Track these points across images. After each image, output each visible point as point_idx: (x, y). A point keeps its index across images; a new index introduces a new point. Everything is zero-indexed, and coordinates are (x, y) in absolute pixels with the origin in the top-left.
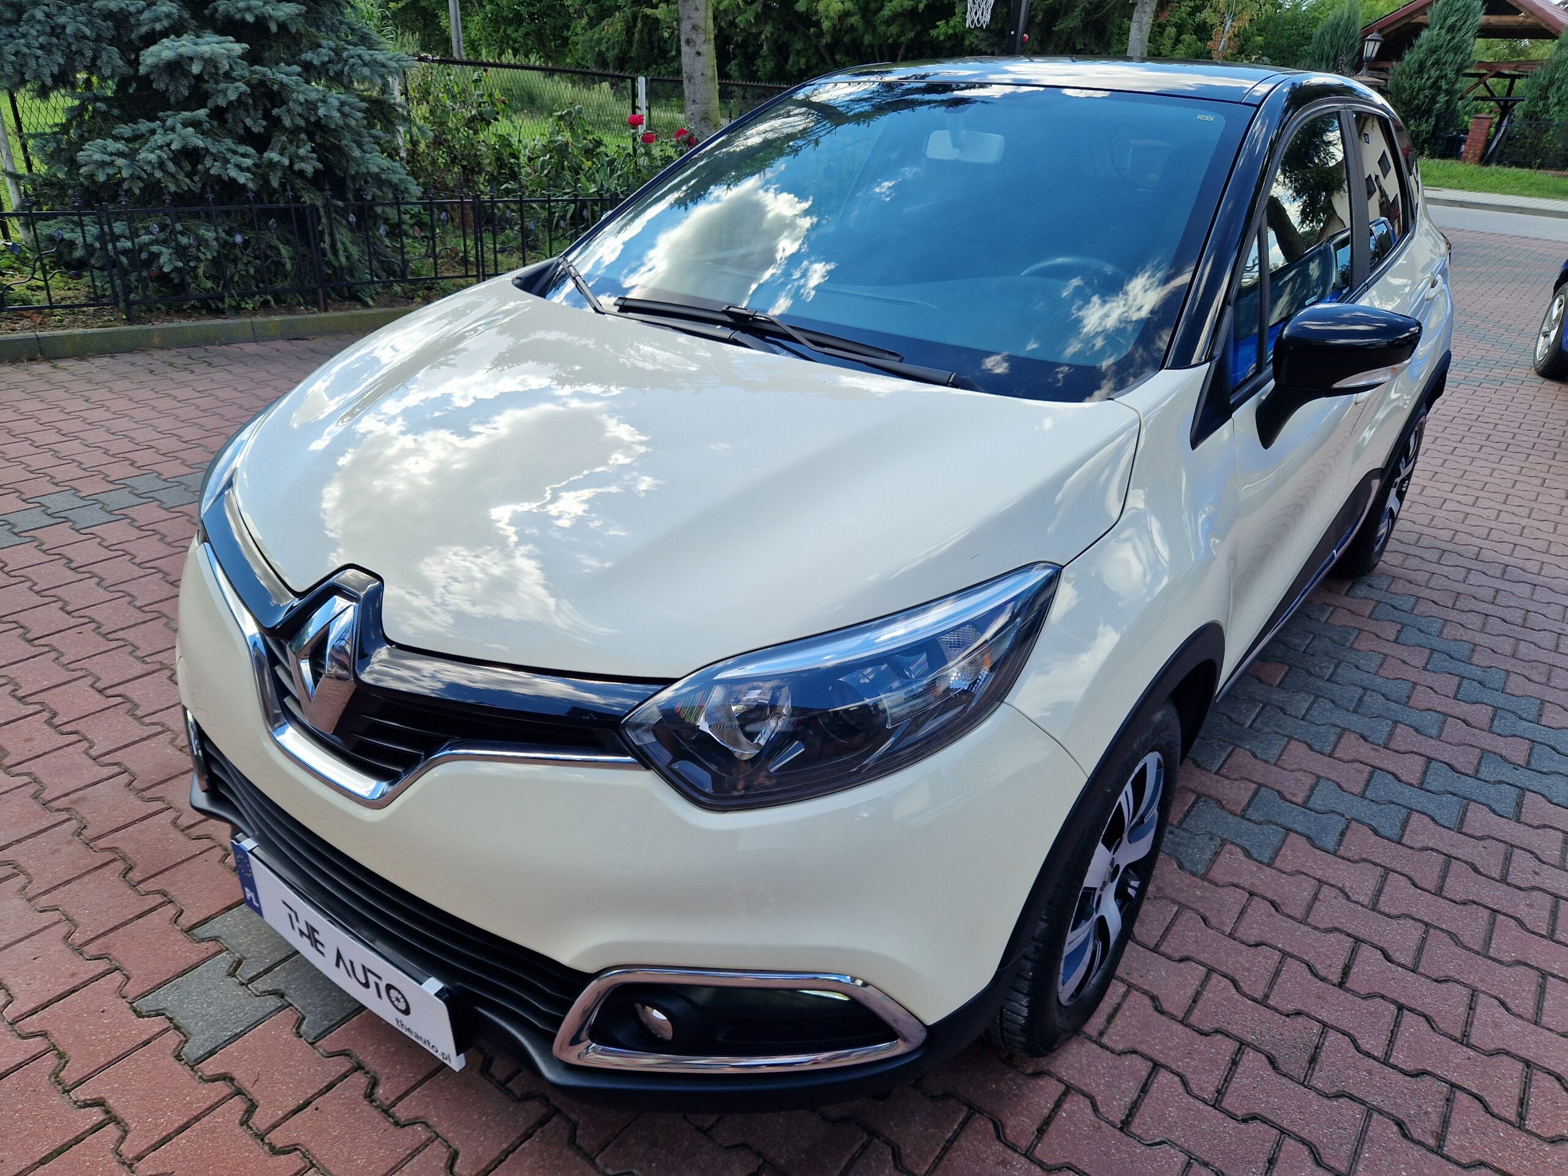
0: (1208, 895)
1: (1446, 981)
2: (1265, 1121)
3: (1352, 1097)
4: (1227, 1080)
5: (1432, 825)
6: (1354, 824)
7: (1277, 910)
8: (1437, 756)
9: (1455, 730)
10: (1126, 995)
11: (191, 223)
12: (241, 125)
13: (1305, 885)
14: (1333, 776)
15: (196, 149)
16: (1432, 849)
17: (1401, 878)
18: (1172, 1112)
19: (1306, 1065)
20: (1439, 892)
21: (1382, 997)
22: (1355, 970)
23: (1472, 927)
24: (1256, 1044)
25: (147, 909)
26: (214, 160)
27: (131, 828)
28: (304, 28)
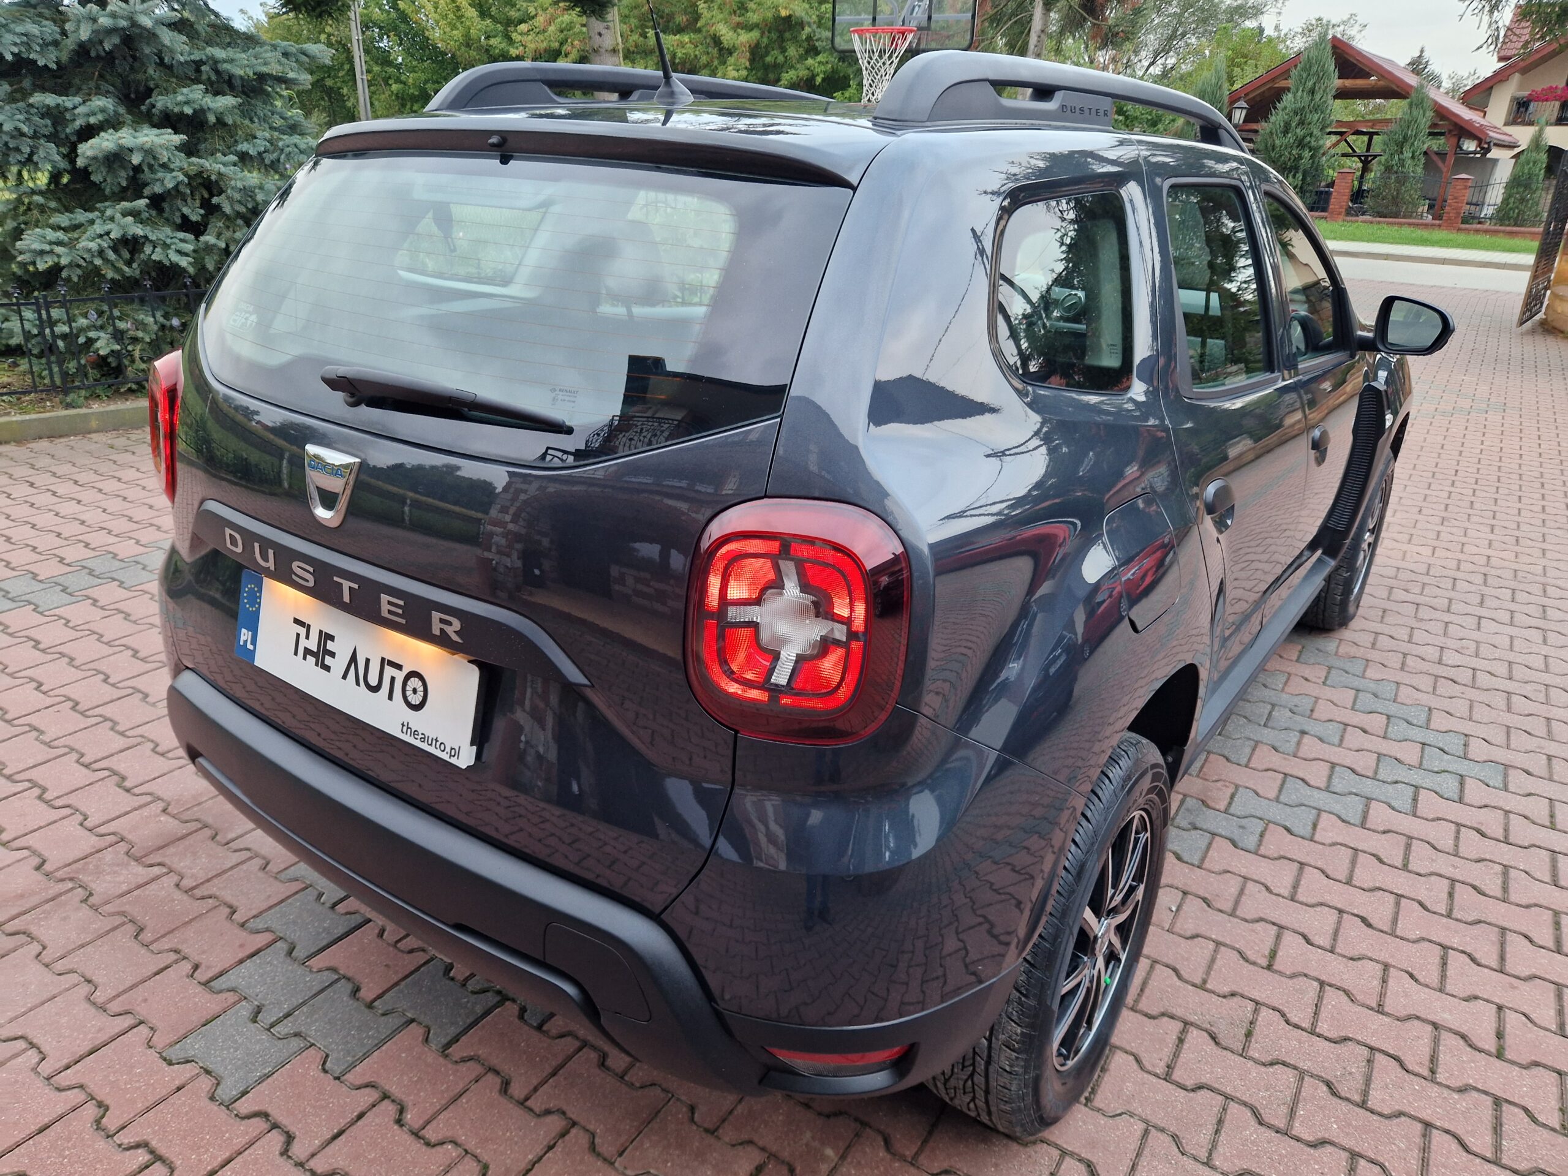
1: (1359, 959)
2: (1211, 1089)
3: (1284, 1064)
4: (1176, 1055)
5: (1339, 823)
6: (1271, 826)
7: (1209, 906)
8: (1340, 762)
9: (1354, 738)
11: (127, 309)
12: (178, 214)
13: (1232, 882)
14: (1251, 784)
15: (135, 238)
16: (1341, 844)
17: (1316, 871)
19: (1242, 1038)
20: (1349, 882)
21: (1306, 975)
22: (1280, 953)
23: (1380, 910)
24: (1198, 1023)
25: (162, 966)
26: (155, 247)
27: (135, 893)
28: (239, 120)
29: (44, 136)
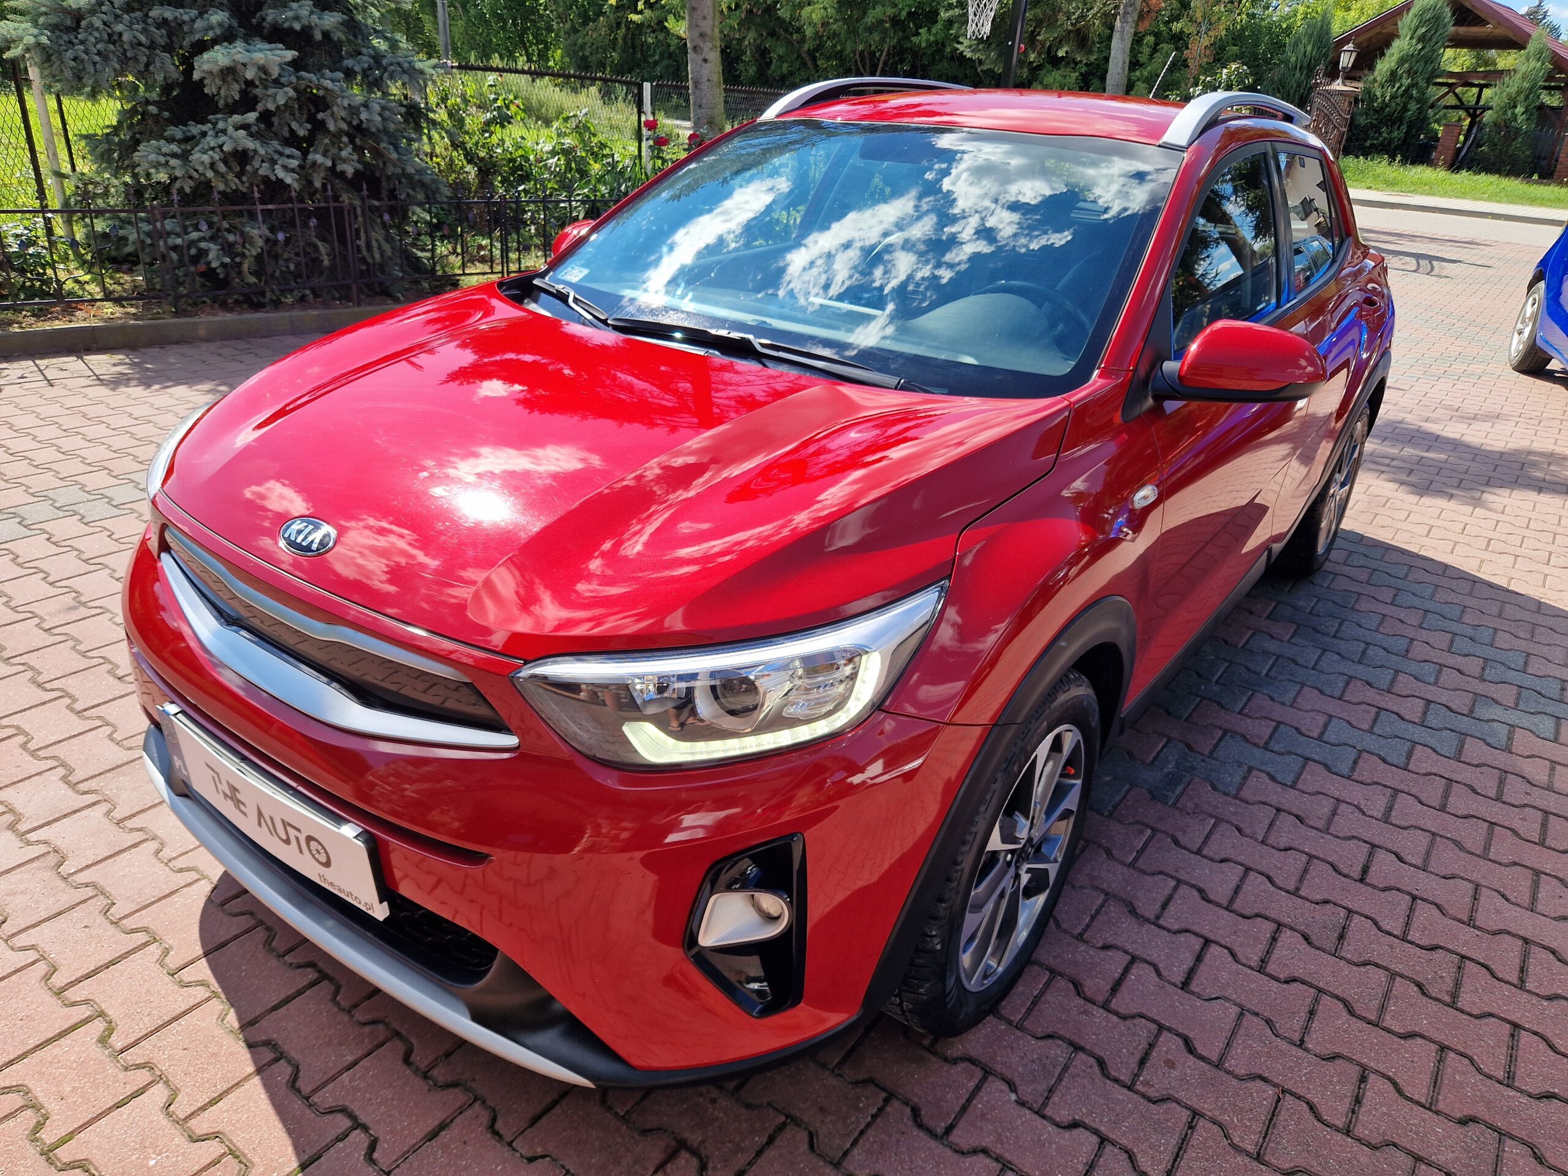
0: (1240, 810)
1: (1452, 878)
2: (1303, 982)
3: (1376, 965)
5: (1434, 755)
6: (1365, 754)
7: (1301, 822)
8: (1435, 699)
9: (1449, 677)
10: (1176, 888)
11: (236, 221)
12: (286, 129)
13: (1324, 802)
14: (1345, 716)
15: (245, 151)
16: (1436, 775)
17: (1410, 797)
18: (1224, 976)
19: (1335, 941)
20: (1443, 808)
21: (1398, 890)
22: (1373, 869)
23: (1473, 835)
24: (1292, 924)
26: (262, 162)
29: (160, 46)
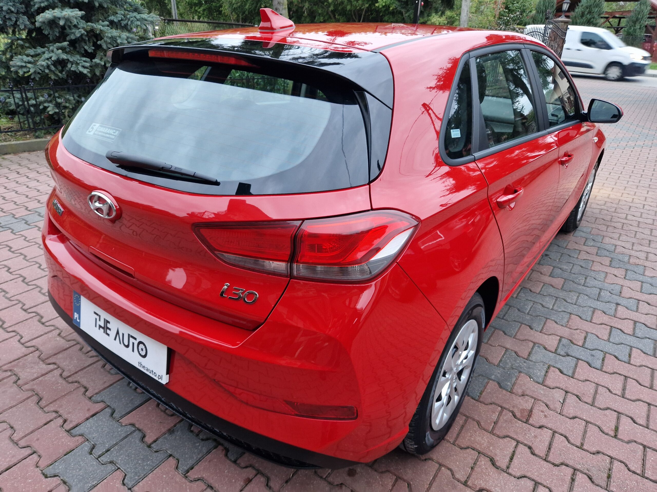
4: (571, 489)
6: (607, 355)
7: (580, 400)
11: (62, 93)
12: (83, 49)
13: (590, 386)
14: (594, 331)
15: (63, 60)
16: (645, 366)
17: (634, 381)
19: (606, 479)
20: (651, 387)
21: (635, 442)
22: (620, 429)
24: (582, 469)
25: (48, 420)
26: (72, 64)
27: (40, 379)
28: (110, 5)
29: (22, 13)
